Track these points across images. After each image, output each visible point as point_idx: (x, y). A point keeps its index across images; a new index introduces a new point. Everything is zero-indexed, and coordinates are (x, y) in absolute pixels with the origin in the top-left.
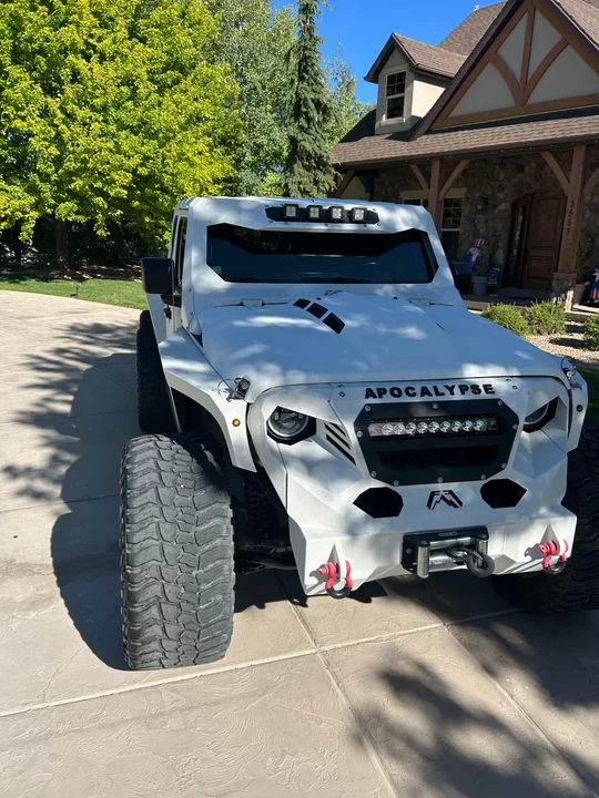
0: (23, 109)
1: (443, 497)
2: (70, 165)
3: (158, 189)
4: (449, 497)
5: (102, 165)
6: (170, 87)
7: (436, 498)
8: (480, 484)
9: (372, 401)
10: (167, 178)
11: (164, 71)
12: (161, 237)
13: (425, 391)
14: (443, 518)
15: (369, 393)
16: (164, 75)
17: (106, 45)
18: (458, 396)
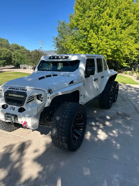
0: (91, 38)
1: (13, 108)
2: (99, 49)
3: (120, 52)
4: (14, 108)
5: (106, 48)
6: (126, 27)
7: (12, 108)
8: (19, 107)
9: (9, 89)
10: (121, 50)
11: (125, 24)
12: (122, 64)
13: (17, 89)
14: (12, 112)
15: (9, 88)
16: (125, 25)
17: (110, 21)
18: (21, 91)
